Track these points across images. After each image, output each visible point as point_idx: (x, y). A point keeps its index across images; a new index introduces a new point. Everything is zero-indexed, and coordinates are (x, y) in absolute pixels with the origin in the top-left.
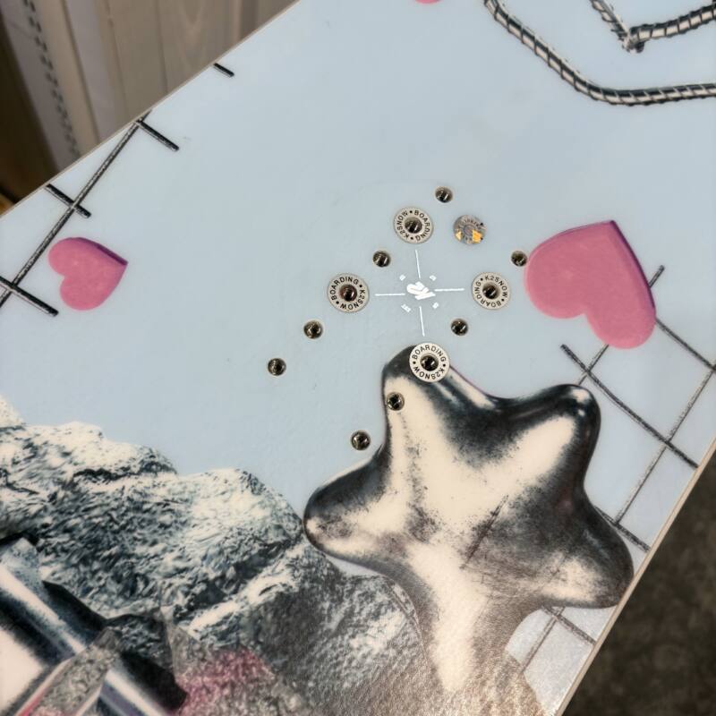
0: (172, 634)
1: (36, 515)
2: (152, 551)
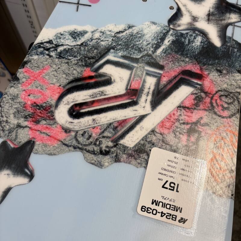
0: (154, 56)
1: (111, 44)
2: (140, 42)
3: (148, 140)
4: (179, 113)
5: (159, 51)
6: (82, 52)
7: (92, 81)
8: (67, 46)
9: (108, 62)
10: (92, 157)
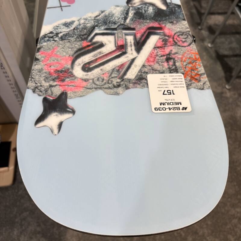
3: (143, 72)
4: (156, 51)
5: (128, 21)
6: (76, 33)
7: (91, 47)
8: (65, 32)
9: (97, 34)
10: (110, 91)
